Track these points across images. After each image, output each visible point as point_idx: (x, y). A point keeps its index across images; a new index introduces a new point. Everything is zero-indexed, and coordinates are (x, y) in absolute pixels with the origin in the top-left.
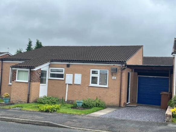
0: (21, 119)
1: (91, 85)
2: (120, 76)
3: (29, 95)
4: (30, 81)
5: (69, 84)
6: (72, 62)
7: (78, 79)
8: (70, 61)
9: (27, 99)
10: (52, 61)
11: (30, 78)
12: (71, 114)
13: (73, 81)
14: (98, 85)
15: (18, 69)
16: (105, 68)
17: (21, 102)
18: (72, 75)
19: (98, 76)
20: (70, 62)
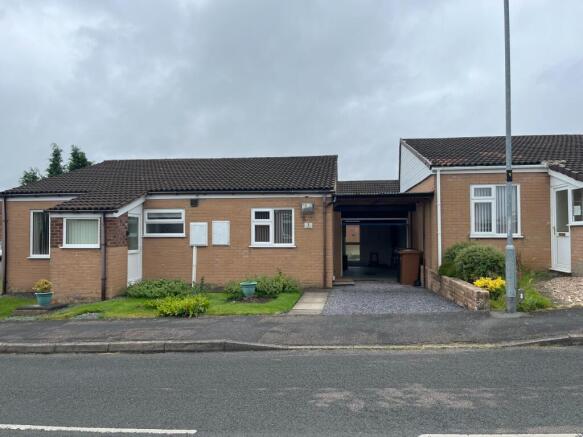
0: (139, 342)
1: (255, 244)
2: (321, 221)
3: (104, 280)
4: (105, 245)
5: (198, 247)
6: (205, 194)
7: (222, 232)
8: (198, 192)
9: (100, 291)
10: (151, 193)
11: (105, 237)
12: (247, 314)
13: (210, 238)
14: (271, 244)
15: (66, 217)
16: (285, 204)
17: (82, 300)
18: (205, 224)
19: (270, 222)
20: (198, 194)
